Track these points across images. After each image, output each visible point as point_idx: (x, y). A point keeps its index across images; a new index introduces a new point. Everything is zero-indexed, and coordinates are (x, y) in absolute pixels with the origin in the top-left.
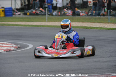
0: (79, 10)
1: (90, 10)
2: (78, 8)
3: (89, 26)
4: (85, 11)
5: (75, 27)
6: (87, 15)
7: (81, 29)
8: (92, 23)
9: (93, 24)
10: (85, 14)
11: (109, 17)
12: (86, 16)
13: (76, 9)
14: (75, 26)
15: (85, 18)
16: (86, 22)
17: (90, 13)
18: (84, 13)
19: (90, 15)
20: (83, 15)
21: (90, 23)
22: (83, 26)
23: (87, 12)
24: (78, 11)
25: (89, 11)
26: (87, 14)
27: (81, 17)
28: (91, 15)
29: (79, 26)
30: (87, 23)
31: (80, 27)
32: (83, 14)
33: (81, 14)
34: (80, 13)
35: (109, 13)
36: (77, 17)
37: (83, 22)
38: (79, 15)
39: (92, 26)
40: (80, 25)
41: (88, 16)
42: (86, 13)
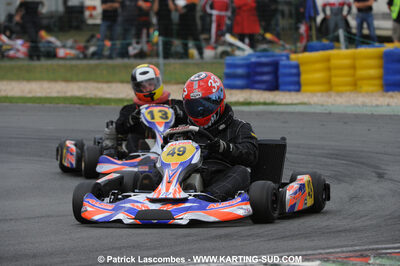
0: (52, 39)
1: (93, 36)
2: (49, 30)
3: (88, 96)
4: (75, 42)
5: (40, 98)
6: (81, 56)
7: (61, 105)
8: (100, 85)
9: (105, 86)
10: (73, 52)
11: (161, 60)
12: (77, 58)
13: (43, 33)
14: (39, 95)
15: (76, 66)
16: (78, 81)
17: (92, 49)
18: (72, 48)
19: (94, 55)
20: (67, 54)
21: (95, 85)
22: (69, 94)
23: (82, 44)
24: (49, 42)
25: (88, 41)
26: (83, 53)
27: (61, 62)
28: (96, 55)
29: (54, 95)
30: (82, 84)
31: (58, 98)
32: (68, 51)
33: (61, 53)
34: (55, 48)
35: (161, 48)
36: (45, 63)
37: (67, 80)
38: (51, 54)
39: (100, 94)
40: (58, 92)
41: (85, 57)
42: (79, 49)
